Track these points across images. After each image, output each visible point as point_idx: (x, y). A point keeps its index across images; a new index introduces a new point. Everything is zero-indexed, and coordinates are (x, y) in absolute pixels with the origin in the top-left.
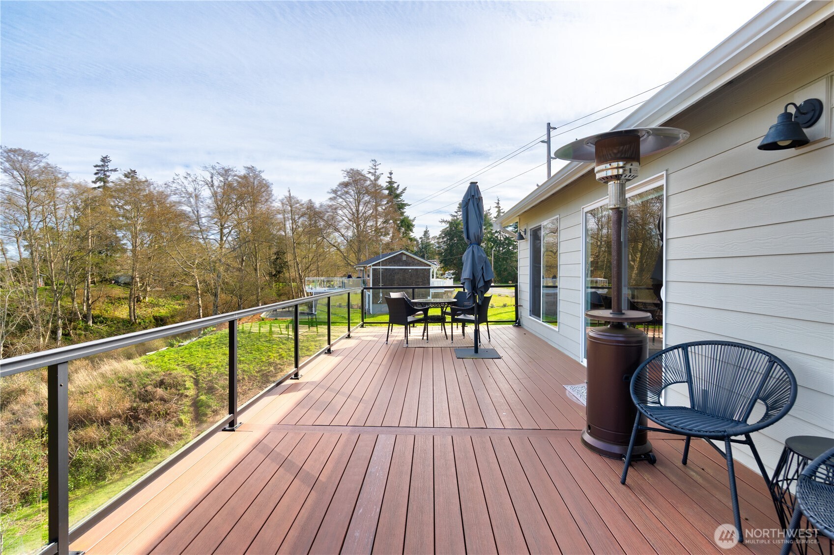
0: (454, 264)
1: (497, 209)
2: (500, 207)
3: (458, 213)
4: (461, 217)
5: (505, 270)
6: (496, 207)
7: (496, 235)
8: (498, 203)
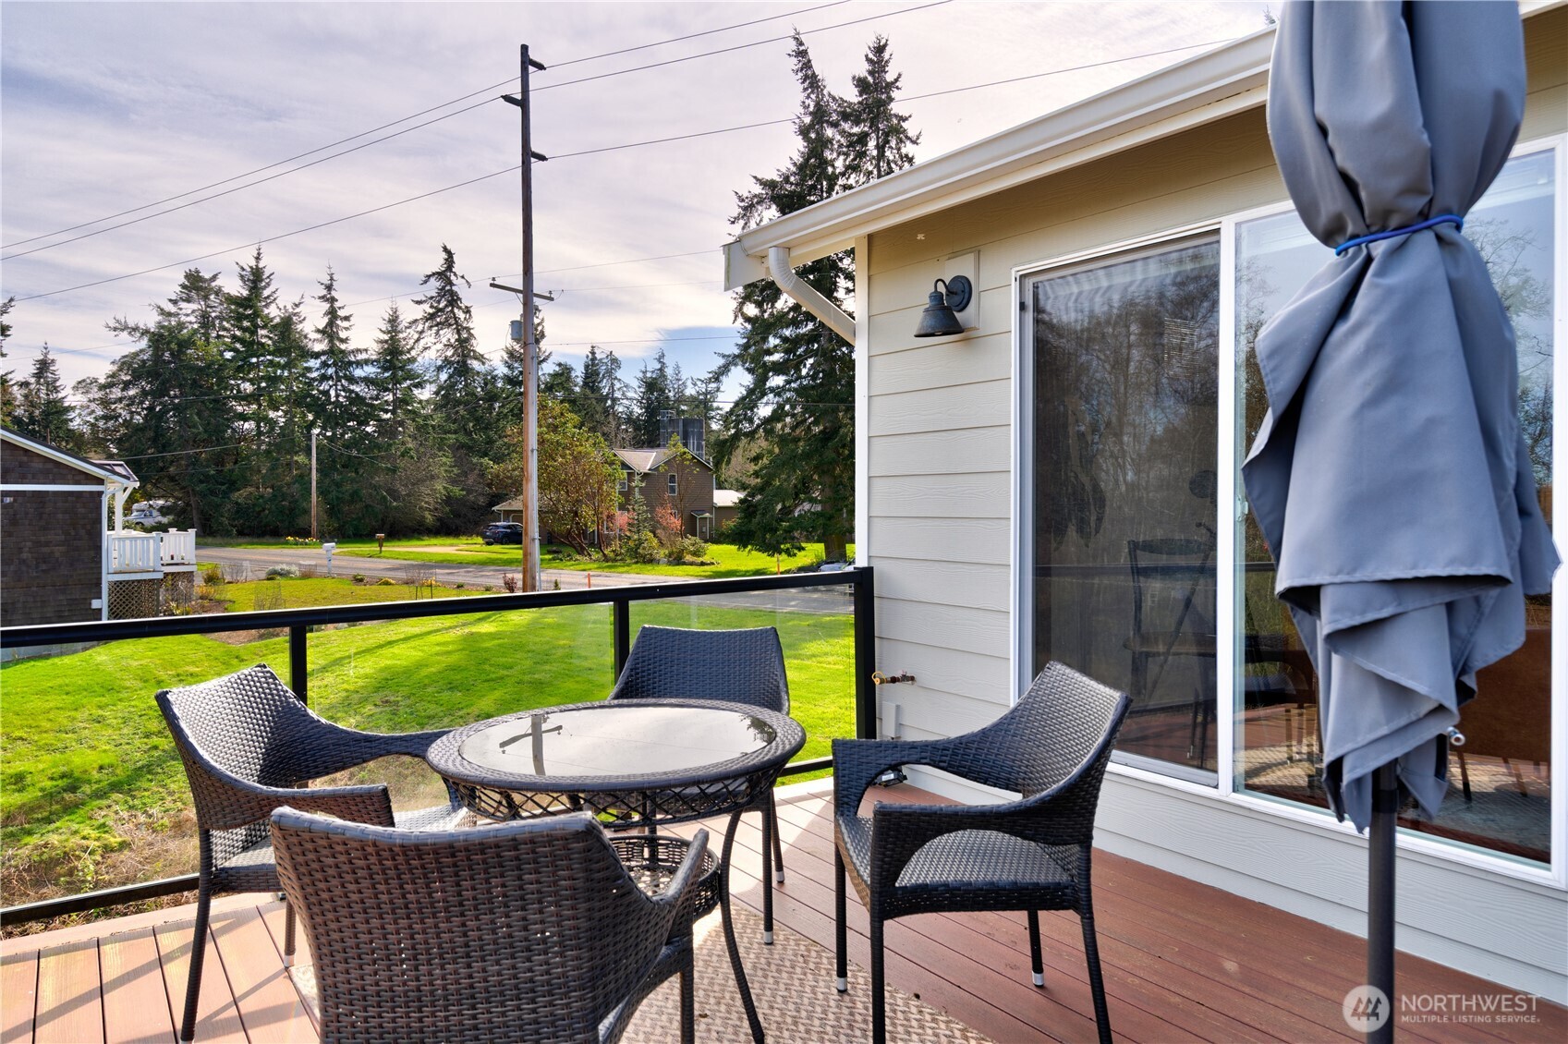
0: (172, 479)
1: (326, 306)
2: (333, 300)
3: (183, 305)
4: (192, 319)
5: (355, 496)
6: (323, 298)
7: (324, 386)
8: (329, 288)
